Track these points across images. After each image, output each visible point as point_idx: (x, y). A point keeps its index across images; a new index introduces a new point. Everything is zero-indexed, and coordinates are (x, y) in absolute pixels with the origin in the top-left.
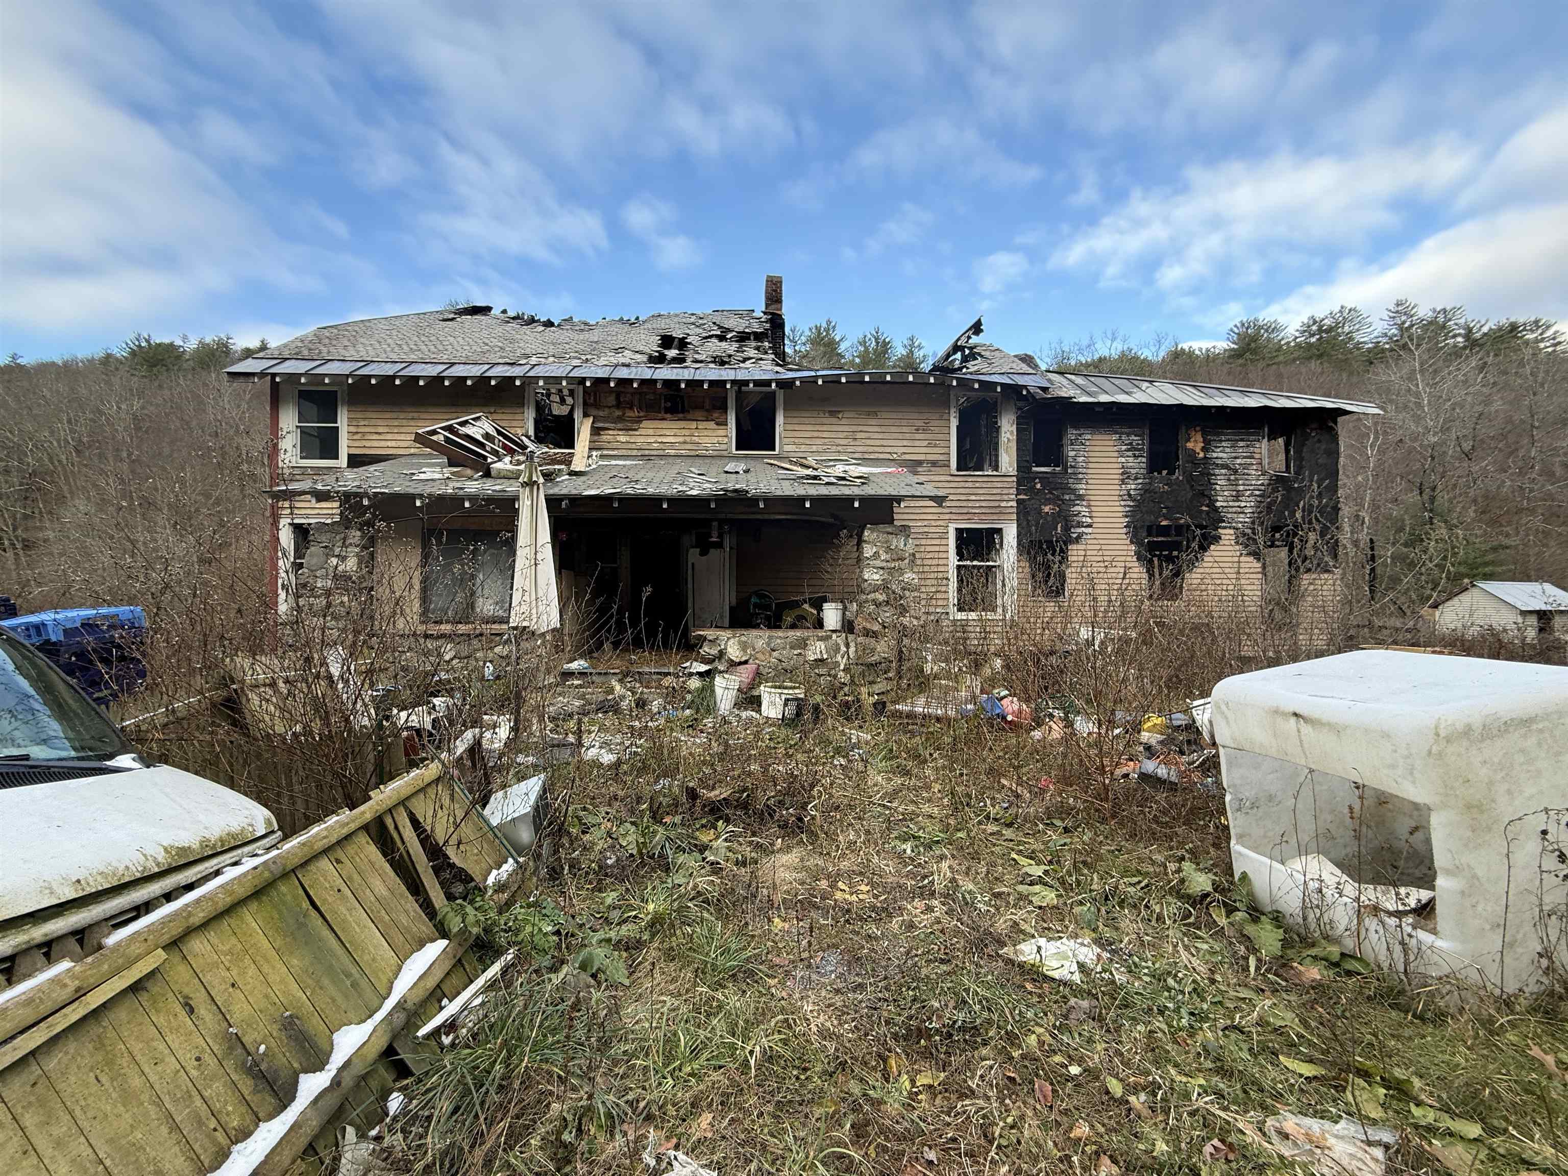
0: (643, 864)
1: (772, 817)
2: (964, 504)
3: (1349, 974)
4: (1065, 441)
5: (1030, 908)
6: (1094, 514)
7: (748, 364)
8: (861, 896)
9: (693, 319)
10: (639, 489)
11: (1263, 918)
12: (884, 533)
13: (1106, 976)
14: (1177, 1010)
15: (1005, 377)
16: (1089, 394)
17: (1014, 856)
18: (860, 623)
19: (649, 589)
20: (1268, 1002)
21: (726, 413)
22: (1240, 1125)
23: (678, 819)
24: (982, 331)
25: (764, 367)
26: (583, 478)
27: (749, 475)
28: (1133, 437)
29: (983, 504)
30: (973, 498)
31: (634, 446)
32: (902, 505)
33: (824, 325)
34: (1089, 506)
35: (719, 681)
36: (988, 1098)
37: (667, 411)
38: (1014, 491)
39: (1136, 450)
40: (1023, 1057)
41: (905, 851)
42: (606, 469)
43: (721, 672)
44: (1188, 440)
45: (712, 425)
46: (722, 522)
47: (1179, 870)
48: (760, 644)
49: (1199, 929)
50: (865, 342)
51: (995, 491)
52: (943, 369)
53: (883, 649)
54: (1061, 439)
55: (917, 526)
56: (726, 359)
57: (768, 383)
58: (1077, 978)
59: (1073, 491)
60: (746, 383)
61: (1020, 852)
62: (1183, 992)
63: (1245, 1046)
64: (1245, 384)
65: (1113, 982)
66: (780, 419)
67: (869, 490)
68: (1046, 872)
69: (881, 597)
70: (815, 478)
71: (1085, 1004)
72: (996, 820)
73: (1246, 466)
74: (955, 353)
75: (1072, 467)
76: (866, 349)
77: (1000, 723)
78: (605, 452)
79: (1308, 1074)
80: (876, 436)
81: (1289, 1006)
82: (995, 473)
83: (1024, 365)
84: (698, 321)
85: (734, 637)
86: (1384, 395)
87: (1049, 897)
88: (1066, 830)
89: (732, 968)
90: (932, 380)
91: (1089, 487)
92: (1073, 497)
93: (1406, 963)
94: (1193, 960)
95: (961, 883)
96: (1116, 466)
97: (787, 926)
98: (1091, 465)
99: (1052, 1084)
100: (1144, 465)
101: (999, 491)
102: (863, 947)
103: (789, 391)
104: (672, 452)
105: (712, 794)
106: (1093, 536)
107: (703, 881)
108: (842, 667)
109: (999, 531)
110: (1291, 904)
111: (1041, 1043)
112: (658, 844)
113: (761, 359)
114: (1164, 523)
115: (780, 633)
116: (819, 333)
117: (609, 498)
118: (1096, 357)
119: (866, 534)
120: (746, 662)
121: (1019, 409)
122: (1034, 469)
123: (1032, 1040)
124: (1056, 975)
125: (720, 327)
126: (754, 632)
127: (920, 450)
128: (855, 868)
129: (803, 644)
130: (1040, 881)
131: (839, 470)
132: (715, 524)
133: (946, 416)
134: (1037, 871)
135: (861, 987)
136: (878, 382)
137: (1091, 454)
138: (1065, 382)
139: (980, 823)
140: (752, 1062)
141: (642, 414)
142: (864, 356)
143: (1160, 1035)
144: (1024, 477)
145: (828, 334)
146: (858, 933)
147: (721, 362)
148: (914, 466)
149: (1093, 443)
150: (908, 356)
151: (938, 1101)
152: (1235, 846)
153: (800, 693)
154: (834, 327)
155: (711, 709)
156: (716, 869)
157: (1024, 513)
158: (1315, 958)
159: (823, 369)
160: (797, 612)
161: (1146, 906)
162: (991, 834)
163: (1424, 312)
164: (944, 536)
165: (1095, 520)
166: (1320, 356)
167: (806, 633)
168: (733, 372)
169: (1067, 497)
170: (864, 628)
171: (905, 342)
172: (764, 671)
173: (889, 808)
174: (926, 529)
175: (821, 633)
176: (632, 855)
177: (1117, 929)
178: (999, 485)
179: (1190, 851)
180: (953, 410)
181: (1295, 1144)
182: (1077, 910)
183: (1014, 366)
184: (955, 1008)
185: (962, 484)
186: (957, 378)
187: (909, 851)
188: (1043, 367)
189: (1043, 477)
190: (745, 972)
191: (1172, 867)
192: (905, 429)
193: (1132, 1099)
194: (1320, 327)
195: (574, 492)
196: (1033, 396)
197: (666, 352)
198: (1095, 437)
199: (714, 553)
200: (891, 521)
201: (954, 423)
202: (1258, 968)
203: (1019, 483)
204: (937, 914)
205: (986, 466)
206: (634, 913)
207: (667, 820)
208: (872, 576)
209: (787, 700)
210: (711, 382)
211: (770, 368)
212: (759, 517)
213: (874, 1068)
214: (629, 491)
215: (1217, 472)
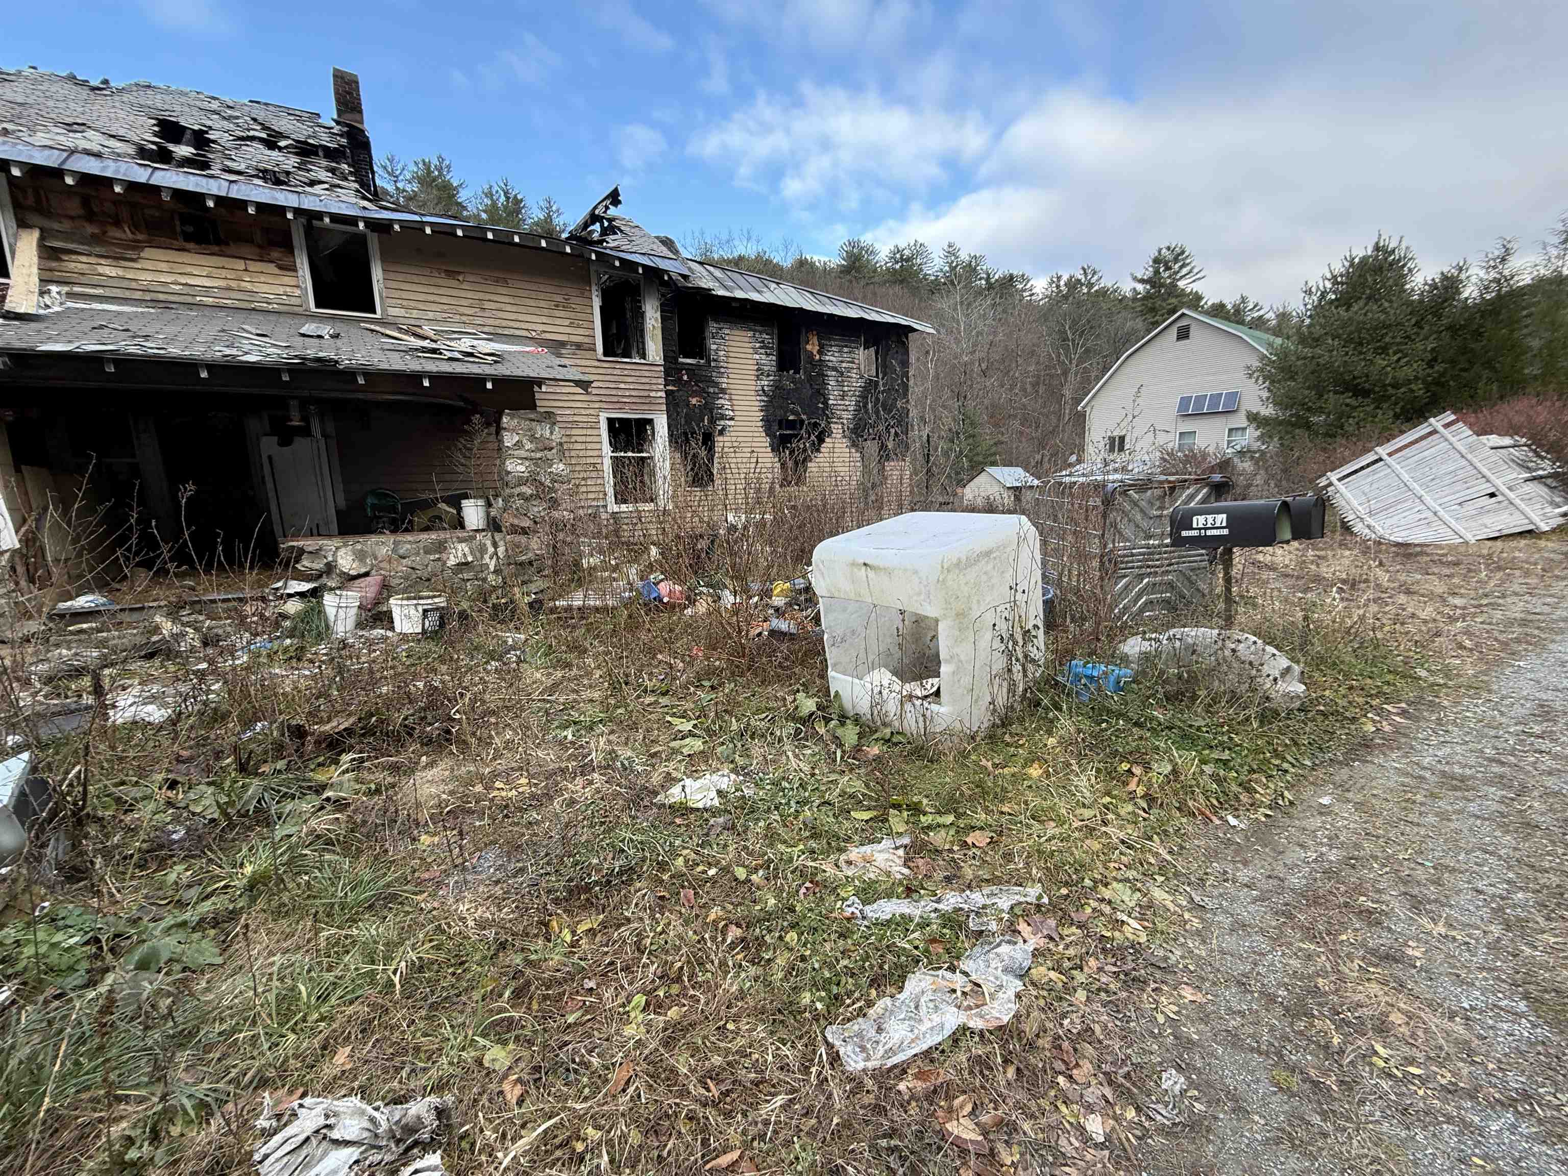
0: (231, 826)
1: (411, 735)
2: (614, 392)
3: (896, 744)
4: (707, 334)
5: (680, 757)
6: (735, 408)
7: (318, 189)
8: (520, 790)
9: (215, 105)
10: (152, 348)
11: (848, 721)
12: (526, 419)
13: (738, 794)
14: (788, 804)
15: (646, 258)
16: (726, 288)
17: (668, 718)
18: (509, 520)
19: (191, 487)
20: (846, 778)
21: (292, 253)
22: (823, 867)
23: (281, 764)
24: (619, 202)
25: (344, 198)
26: (33, 325)
27: (339, 342)
28: (764, 336)
29: (633, 393)
30: (622, 386)
31: (134, 285)
32: (544, 388)
33: (435, 162)
34: (730, 400)
35: (329, 601)
36: (641, 919)
37: (188, 238)
38: (661, 381)
39: (768, 348)
40: (672, 877)
41: (566, 737)
42: (86, 315)
43: (332, 589)
44: (807, 343)
45: (272, 268)
46: (304, 403)
47: (795, 700)
48: (384, 551)
49: (807, 740)
50: (492, 195)
51: (644, 380)
52: (580, 239)
53: (536, 545)
54: (703, 332)
55: (563, 414)
56: (283, 178)
57: (351, 221)
58: (716, 802)
59: (716, 385)
60: (319, 215)
61: (674, 715)
62: (792, 789)
63: (831, 814)
64: (849, 295)
65: (744, 797)
66: (377, 274)
67: (503, 370)
68: (695, 726)
69: (527, 490)
70: (434, 351)
71: (721, 820)
72: (653, 691)
73: (849, 370)
74: (593, 223)
75: (715, 360)
76: (494, 204)
77: (657, 606)
78: (77, 289)
79: (866, 818)
80: (509, 308)
81: (859, 777)
82: (643, 361)
83: (664, 248)
84: (226, 111)
85: (345, 545)
86: (939, 319)
87: (697, 745)
88: (713, 688)
89: (366, 900)
90: (568, 250)
91: (730, 381)
92: (716, 390)
93: (925, 729)
94: (801, 764)
95: (620, 753)
96: (751, 362)
97: (436, 839)
98: (731, 360)
99: (694, 889)
100: (774, 363)
101: (647, 380)
102: (523, 835)
103: (385, 235)
104: (207, 300)
105: (327, 727)
106: (736, 429)
107: (323, 823)
108: (492, 568)
109: (650, 422)
110: (863, 707)
111: (686, 861)
112: (251, 798)
113: (339, 186)
114: (791, 418)
115: (409, 537)
116: (429, 172)
117: (95, 360)
118: (736, 255)
119: (505, 420)
120: (367, 574)
121: (663, 295)
122: (681, 360)
123: (680, 861)
124: (700, 805)
125: (265, 128)
126: (373, 539)
127: (560, 330)
128: (514, 765)
129: (441, 547)
130: (691, 734)
131: (465, 344)
132: (293, 403)
133: (586, 293)
134: (687, 726)
135: (522, 870)
136: (504, 241)
137: (731, 349)
138: (705, 273)
139: (639, 697)
140: (396, 979)
141: (140, 237)
142: (492, 210)
143: (775, 824)
144: (671, 369)
145: (440, 174)
146: (518, 824)
147: (275, 179)
148: (557, 347)
149: (732, 338)
150: (546, 219)
151: (598, 939)
152: (831, 673)
153: (441, 601)
154: (449, 167)
155: (323, 632)
156: (340, 805)
157: (673, 404)
158: (876, 740)
159: (431, 215)
160: (431, 513)
161: (772, 734)
162: (648, 705)
163: (964, 256)
164: (595, 426)
165: (737, 413)
166: (902, 282)
167: (442, 535)
168: (295, 196)
169: (711, 390)
170: (512, 525)
171: (542, 203)
172: (394, 582)
173: (549, 701)
174: (576, 418)
175: (460, 534)
176: (213, 820)
177: (748, 756)
178: (647, 374)
179: (803, 685)
180: (594, 288)
181: (856, 866)
182: (719, 750)
183: (655, 247)
184: (613, 859)
185: (609, 371)
186: (596, 253)
187: (570, 737)
188: (685, 254)
189: (690, 369)
190: (385, 898)
191: (790, 699)
192: (542, 304)
193: (754, 877)
194: (902, 256)
195: (17, 344)
196: (675, 284)
197: (171, 147)
198: (734, 332)
199: (300, 444)
200: (533, 406)
201: (597, 303)
202: (842, 757)
203: (667, 373)
204: (598, 785)
205: (634, 353)
206: (222, 883)
207: (265, 768)
208: (516, 467)
209: (425, 611)
210: (260, 206)
211: (354, 200)
212: (360, 396)
213: (536, 936)
214: (132, 350)
215: (829, 373)
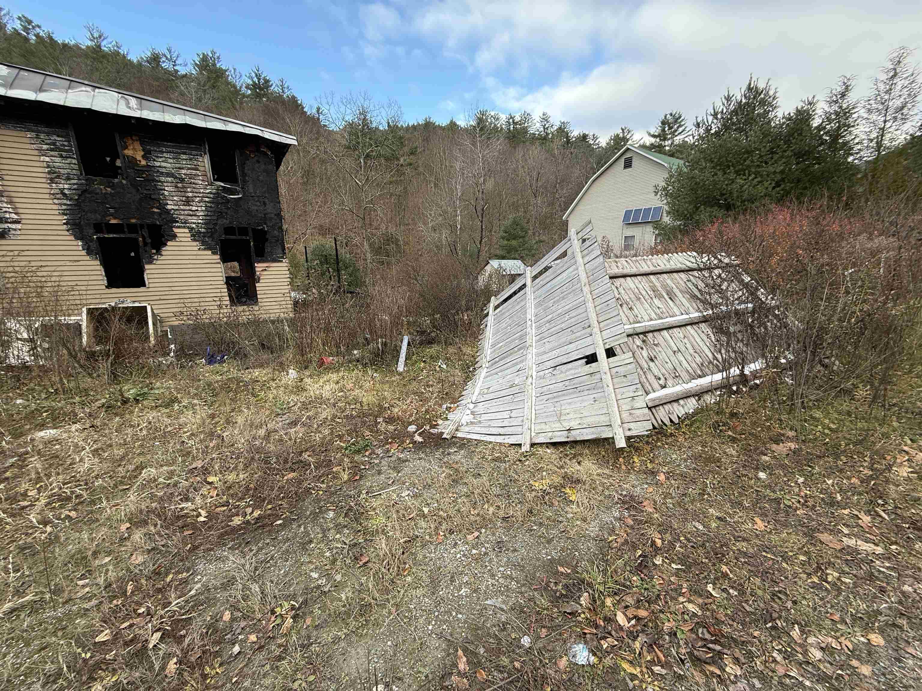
6: (20, 211)
28: (55, 137)
34: (11, 203)
39: (62, 150)
44: (127, 147)
73: (192, 176)
91: (7, 183)
96: (38, 164)
98: (4, 161)
100: (76, 167)
106: (23, 232)
114: (113, 221)
137: (3, 150)
165: (23, 216)
215: (163, 179)
